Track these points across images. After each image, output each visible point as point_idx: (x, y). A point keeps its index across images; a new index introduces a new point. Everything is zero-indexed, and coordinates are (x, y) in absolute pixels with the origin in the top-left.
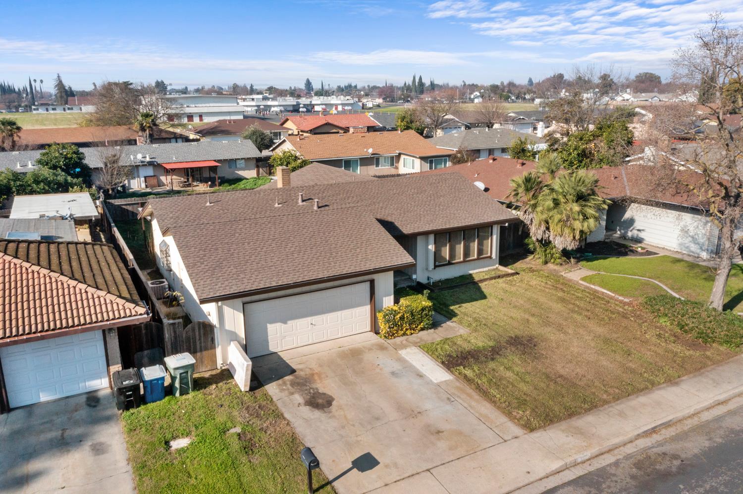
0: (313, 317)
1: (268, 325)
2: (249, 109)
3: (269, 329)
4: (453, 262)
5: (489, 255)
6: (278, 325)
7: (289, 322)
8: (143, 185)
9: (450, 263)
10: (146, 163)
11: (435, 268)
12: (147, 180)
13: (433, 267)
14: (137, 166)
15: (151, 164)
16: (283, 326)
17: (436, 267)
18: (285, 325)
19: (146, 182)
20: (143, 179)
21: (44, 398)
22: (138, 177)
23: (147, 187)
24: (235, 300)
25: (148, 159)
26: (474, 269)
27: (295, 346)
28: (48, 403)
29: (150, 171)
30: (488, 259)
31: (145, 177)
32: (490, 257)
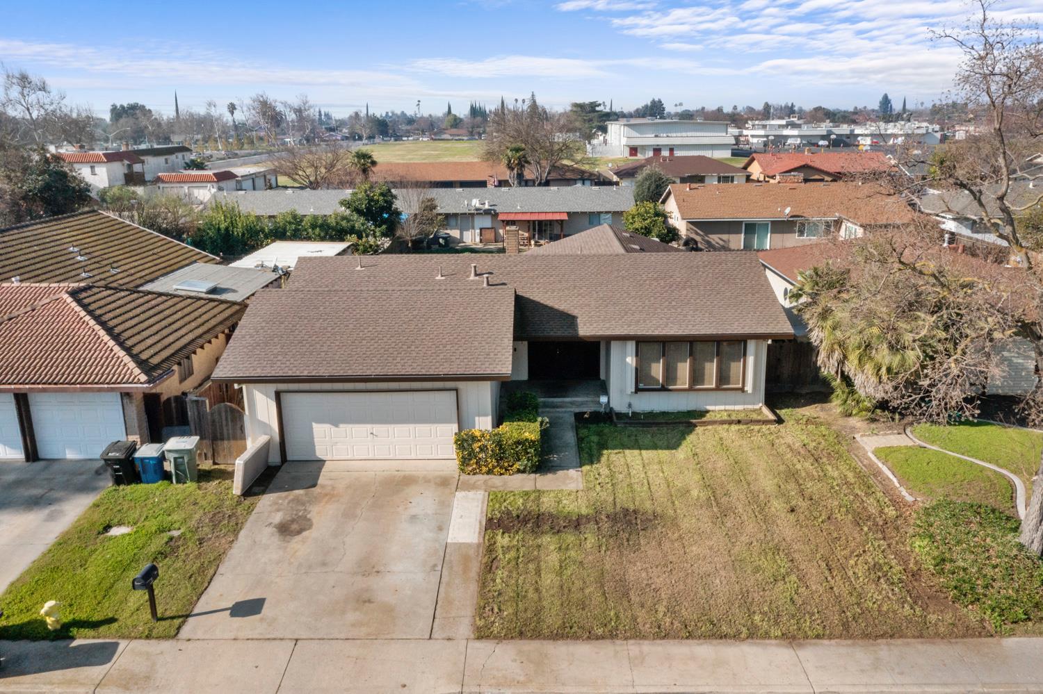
0: (374, 426)
1: (314, 425)
2: (755, 140)
3: (314, 430)
4: (671, 387)
5: (740, 386)
6: (327, 426)
7: (341, 425)
8: (478, 239)
9: (664, 389)
10: (482, 212)
11: (636, 392)
12: (483, 232)
13: (633, 390)
14: (472, 215)
15: (487, 212)
16: (333, 428)
17: (638, 390)
18: (336, 429)
19: (481, 235)
20: (478, 231)
21: (70, 455)
22: (473, 228)
23: (481, 241)
24: (267, 385)
25: (487, 207)
26: (716, 405)
27: (349, 457)
28: (71, 461)
29: (487, 222)
30: (740, 392)
31: (481, 229)
32: (742, 390)
